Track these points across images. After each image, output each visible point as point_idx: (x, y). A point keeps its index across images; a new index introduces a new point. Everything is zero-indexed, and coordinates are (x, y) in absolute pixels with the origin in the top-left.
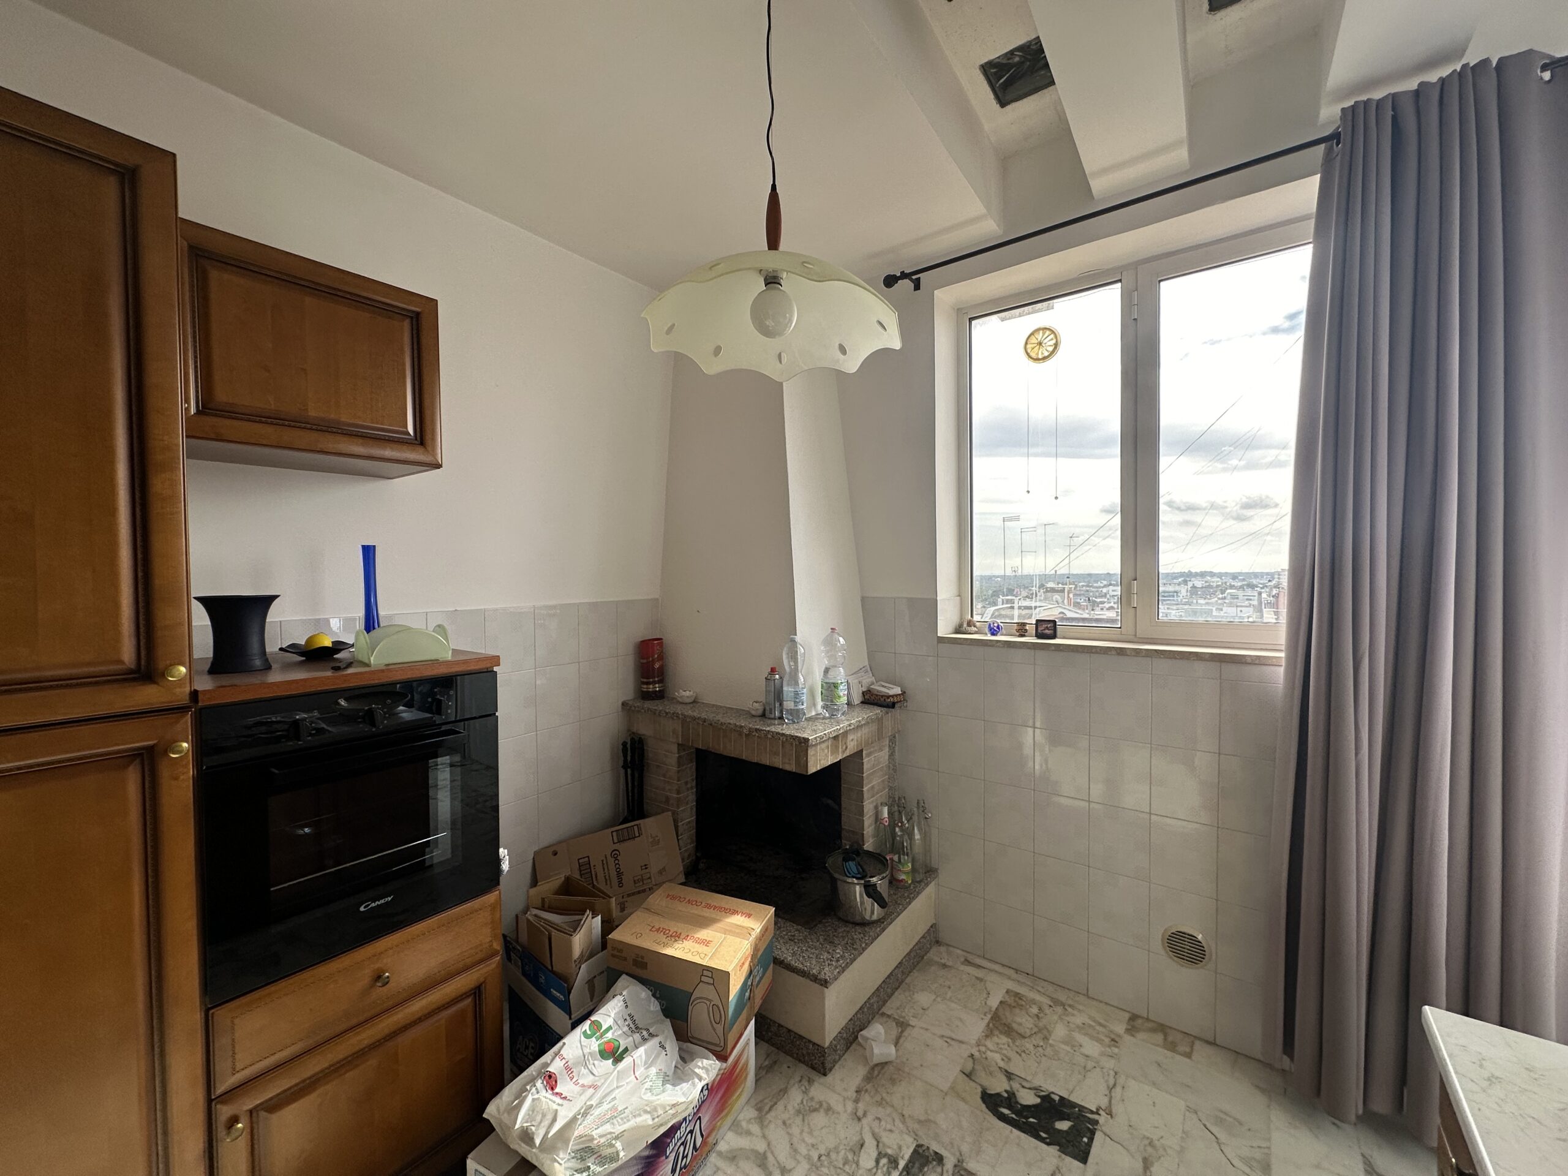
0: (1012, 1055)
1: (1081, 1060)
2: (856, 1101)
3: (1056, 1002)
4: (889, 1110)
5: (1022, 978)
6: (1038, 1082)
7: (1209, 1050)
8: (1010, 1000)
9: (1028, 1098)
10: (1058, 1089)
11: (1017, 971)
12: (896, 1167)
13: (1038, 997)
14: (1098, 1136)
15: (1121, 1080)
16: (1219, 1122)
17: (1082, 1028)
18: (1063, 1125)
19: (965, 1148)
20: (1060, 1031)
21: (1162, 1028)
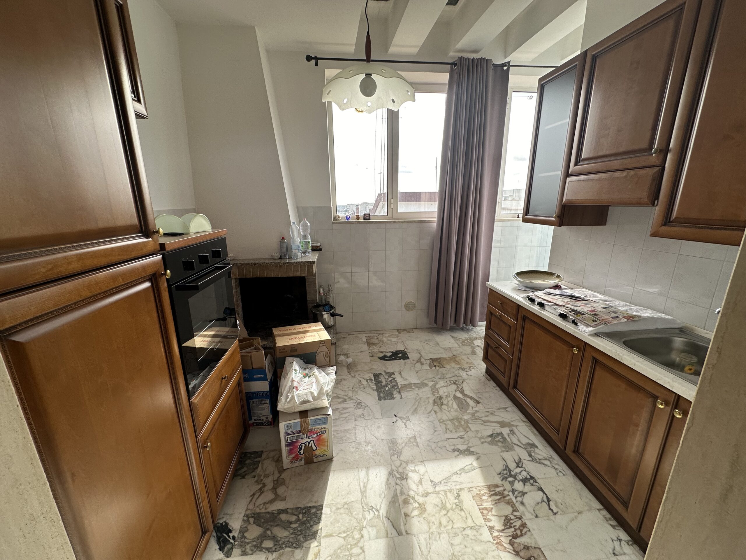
0: (378, 348)
1: (394, 343)
2: (350, 374)
3: (379, 334)
4: (360, 372)
5: (367, 332)
6: (389, 350)
7: (416, 330)
8: (368, 338)
9: (389, 354)
10: (394, 350)
11: (364, 331)
12: (372, 380)
13: (374, 335)
14: (408, 354)
15: (405, 343)
16: (427, 341)
17: (389, 337)
18: (400, 355)
19: (384, 369)
20: (385, 339)
21: (405, 330)
